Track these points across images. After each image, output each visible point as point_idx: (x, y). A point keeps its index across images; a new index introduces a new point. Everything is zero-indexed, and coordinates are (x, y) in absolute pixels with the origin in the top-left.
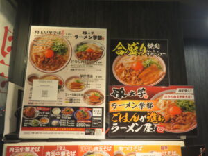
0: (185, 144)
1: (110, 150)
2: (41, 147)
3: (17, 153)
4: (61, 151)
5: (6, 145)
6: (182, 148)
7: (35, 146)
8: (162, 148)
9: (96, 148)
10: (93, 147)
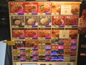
0: (82, 3)
1: (51, 4)
2: (23, 3)
3: (14, 5)
4: (31, 4)
5: (9, 2)
6: (80, 4)
7: (21, 3)
8: (72, 4)
9: (45, 4)
10: (44, 3)
